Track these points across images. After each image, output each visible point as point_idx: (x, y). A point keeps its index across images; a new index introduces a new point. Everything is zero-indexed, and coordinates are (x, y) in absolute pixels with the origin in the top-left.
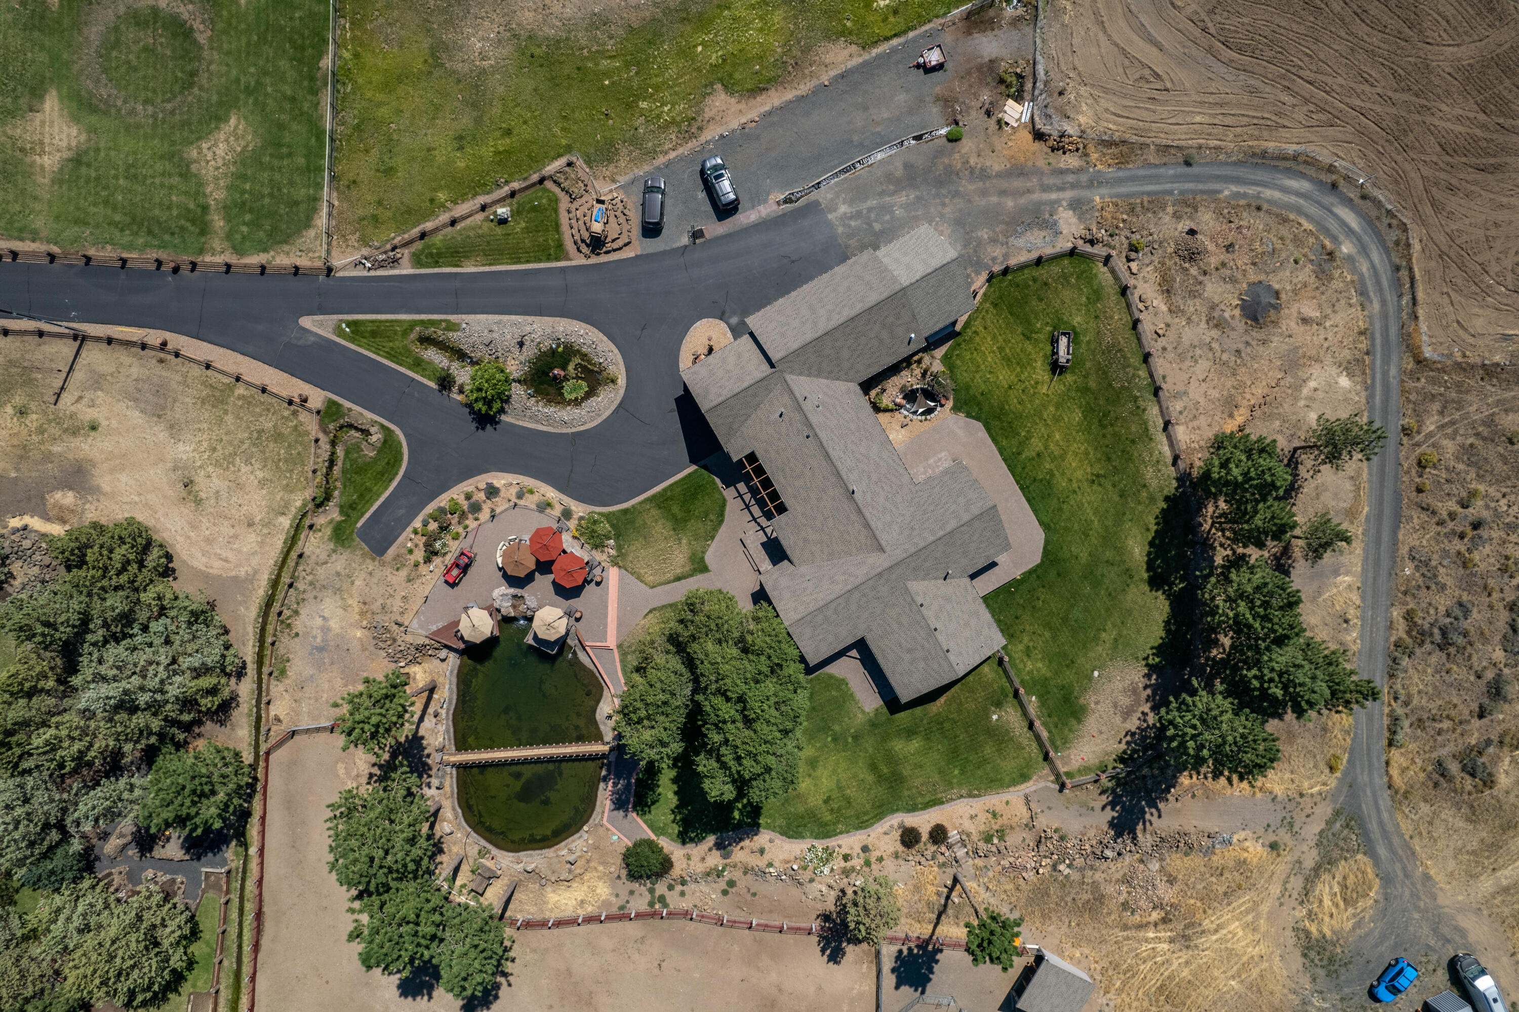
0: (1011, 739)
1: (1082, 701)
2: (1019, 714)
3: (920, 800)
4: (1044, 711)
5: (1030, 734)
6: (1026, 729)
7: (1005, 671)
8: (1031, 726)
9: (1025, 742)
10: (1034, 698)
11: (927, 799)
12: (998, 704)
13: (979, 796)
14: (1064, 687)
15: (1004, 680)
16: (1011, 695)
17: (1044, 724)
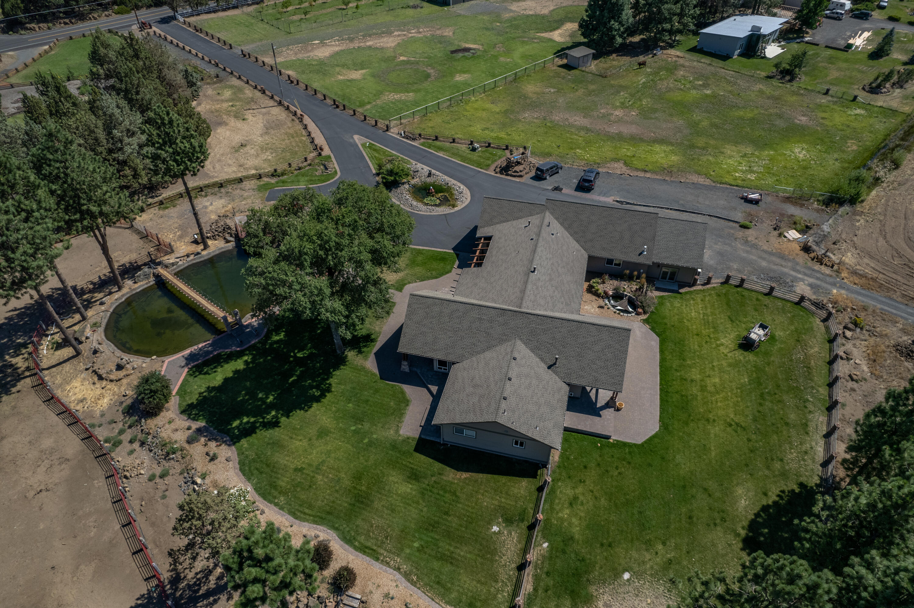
0: (492, 561)
1: (592, 589)
2: (519, 546)
3: (362, 538)
4: (546, 565)
5: (513, 573)
6: (514, 566)
7: (538, 499)
8: (521, 567)
9: (503, 577)
10: (546, 545)
11: (369, 544)
12: (509, 521)
13: (413, 583)
14: (583, 560)
15: (532, 505)
16: (526, 524)
17: (537, 578)
